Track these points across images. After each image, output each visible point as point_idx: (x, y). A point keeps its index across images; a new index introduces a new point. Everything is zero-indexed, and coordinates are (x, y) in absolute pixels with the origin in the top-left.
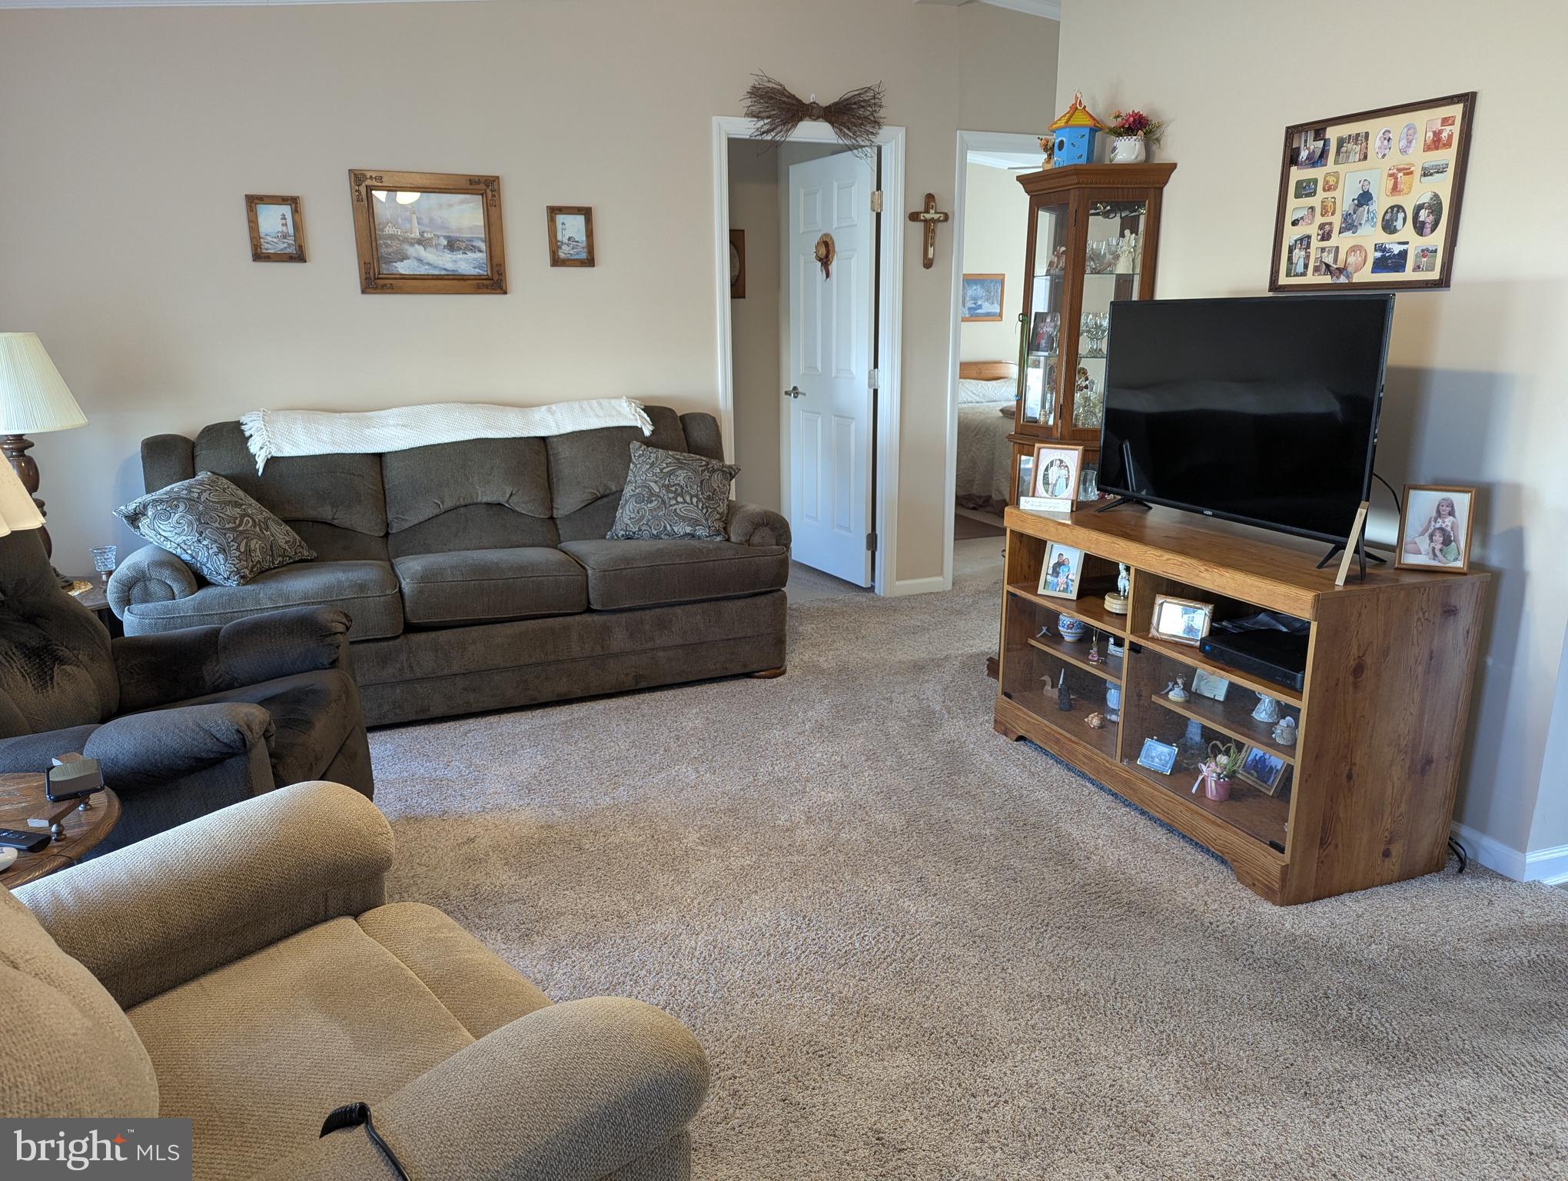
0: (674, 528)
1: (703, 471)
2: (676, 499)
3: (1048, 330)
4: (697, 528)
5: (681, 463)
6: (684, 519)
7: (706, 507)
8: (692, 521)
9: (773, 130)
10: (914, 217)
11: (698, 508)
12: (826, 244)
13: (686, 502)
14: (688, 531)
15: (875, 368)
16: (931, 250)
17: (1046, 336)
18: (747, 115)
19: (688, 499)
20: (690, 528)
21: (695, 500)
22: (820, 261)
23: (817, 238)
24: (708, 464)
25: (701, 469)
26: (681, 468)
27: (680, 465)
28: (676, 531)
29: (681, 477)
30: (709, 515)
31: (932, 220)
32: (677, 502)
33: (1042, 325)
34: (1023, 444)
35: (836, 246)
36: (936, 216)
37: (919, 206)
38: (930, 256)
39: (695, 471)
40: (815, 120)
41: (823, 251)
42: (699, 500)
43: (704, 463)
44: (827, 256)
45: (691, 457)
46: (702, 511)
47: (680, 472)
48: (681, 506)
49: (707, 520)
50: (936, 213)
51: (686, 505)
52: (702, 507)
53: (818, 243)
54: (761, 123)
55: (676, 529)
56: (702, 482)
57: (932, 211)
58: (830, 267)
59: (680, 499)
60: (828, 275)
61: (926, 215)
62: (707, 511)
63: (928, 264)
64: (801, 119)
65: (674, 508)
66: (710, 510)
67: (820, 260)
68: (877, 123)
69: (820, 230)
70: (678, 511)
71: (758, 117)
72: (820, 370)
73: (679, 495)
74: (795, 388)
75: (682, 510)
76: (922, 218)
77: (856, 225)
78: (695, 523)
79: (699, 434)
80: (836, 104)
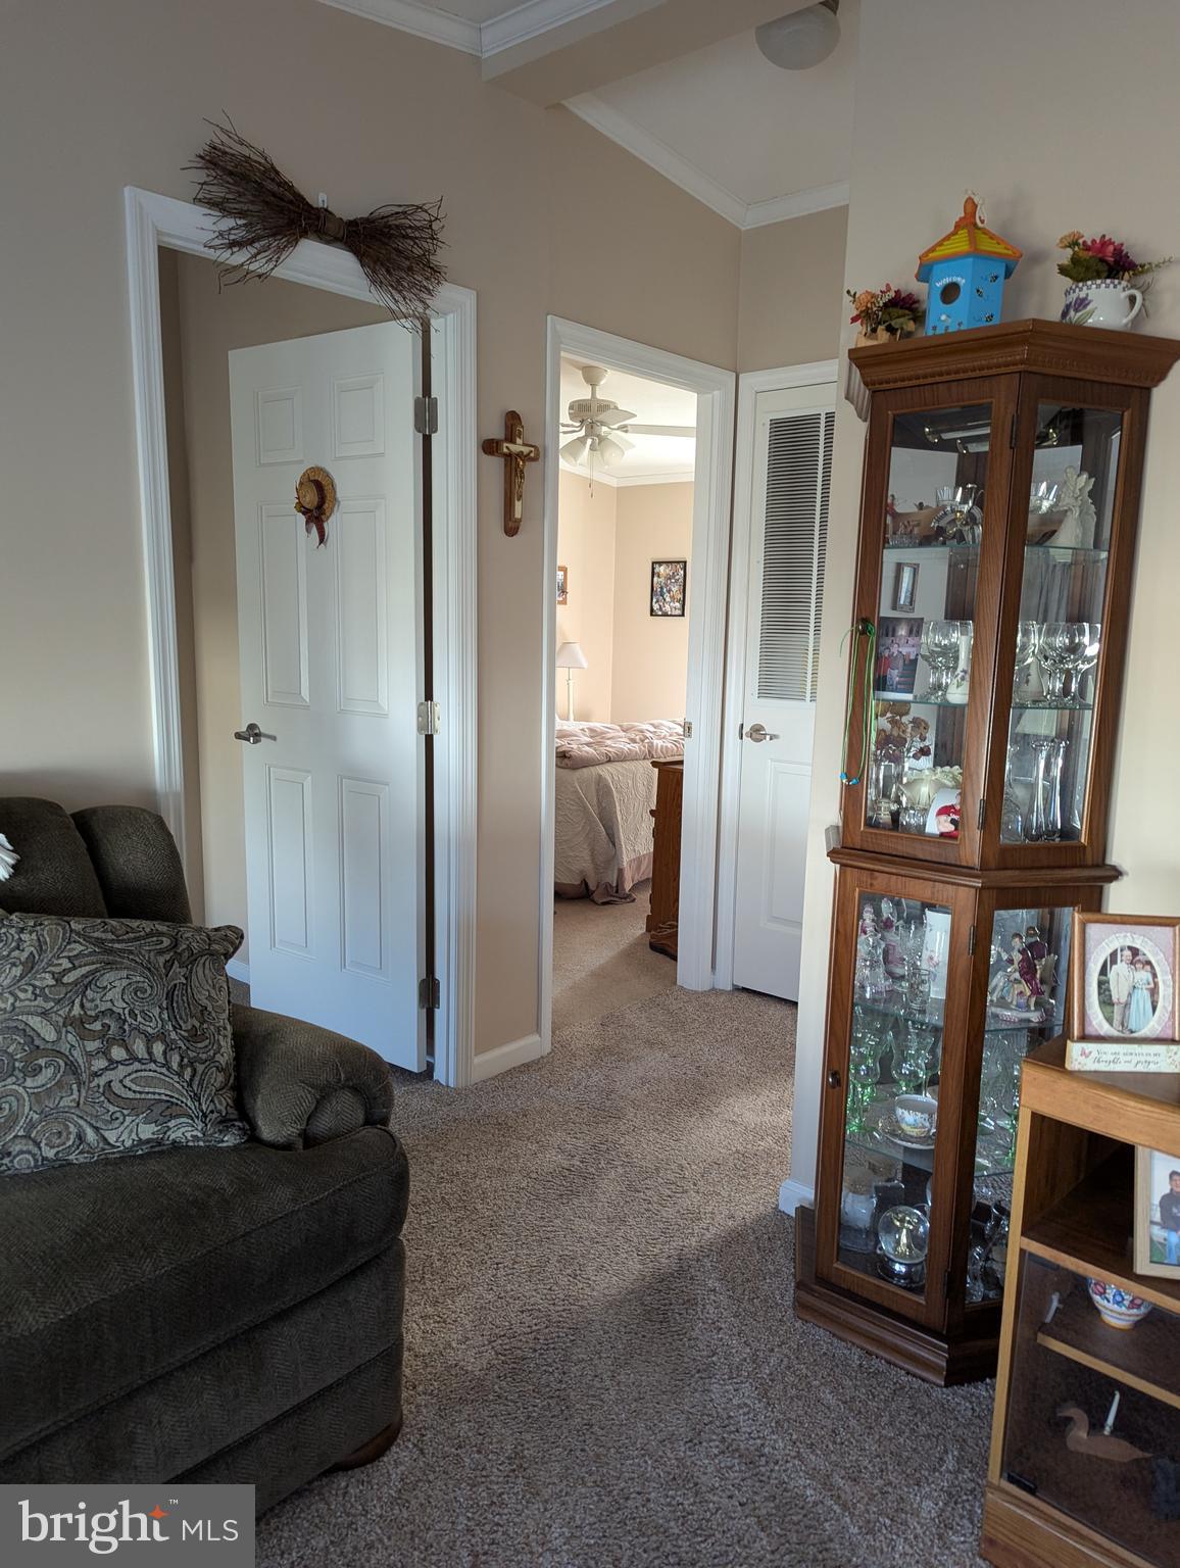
0: (106, 1134)
1: (169, 965)
2: (106, 1053)
3: (904, 651)
4: (172, 1124)
5: (111, 951)
6: (134, 1106)
7: (191, 1064)
8: (158, 1109)
9: (251, 242)
10: (489, 447)
11: (169, 1069)
12: (319, 487)
13: (137, 1059)
14: (144, 1137)
15: (426, 700)
16: (518, 505)
17: (901, 663)
18: (197, 201)
19: (139, 1047)
20: (153, 1128)
21: (158, 1048)
22: (304, 513)
23: (295, 476)
24: (175, 945)
25: (161, 960)
26: (110, 965)
27: (109, 957)
28: (112, 1140)
29: (115, 990)
30: (201, 1084)
31: (520, 455)
32: (111, 1061)
33: (888, 641)
34: (873, 870)
35: (338, 490)
36: (526, 450)
37: (496, 431)
38: (518, 515)
39: (149, 968)
40: (328, 243)
41: (311, 499)
42: (169, 1048)
43: (166, 942)
44: (320, 506)
45: (133, 930)
46: (180, 1075)
47: (109, 976)
48: (122, 1070)
49: (196, 1097)
50: (524, 445)
51: (137, 1065)
52: (181, 1065)
53: (301, 484)
54: (229, 223)
55: (111, 1137)
56: (170, 996)
57: (519, 441)
58: (325, 525)
59: (118, 1053)
60: (322, 539)
61: (511, 446)
62: (194, 1071)
63: (511, 528)
64: (304, 234)
65: (102, 1081)
66: (200, 1068)
67: (305, 511)
68: (435, 272)
69: (301, 462)
70: (117, 1087)
71: (223, 210)
72: (308, 700)
73: (112, 1042)
74: (252, 727)
75: (127, 1082)
76: (505, 450)
77: (382, 455)
78: (168, 1110)
79: (130, 861)
80: (368, 221)
